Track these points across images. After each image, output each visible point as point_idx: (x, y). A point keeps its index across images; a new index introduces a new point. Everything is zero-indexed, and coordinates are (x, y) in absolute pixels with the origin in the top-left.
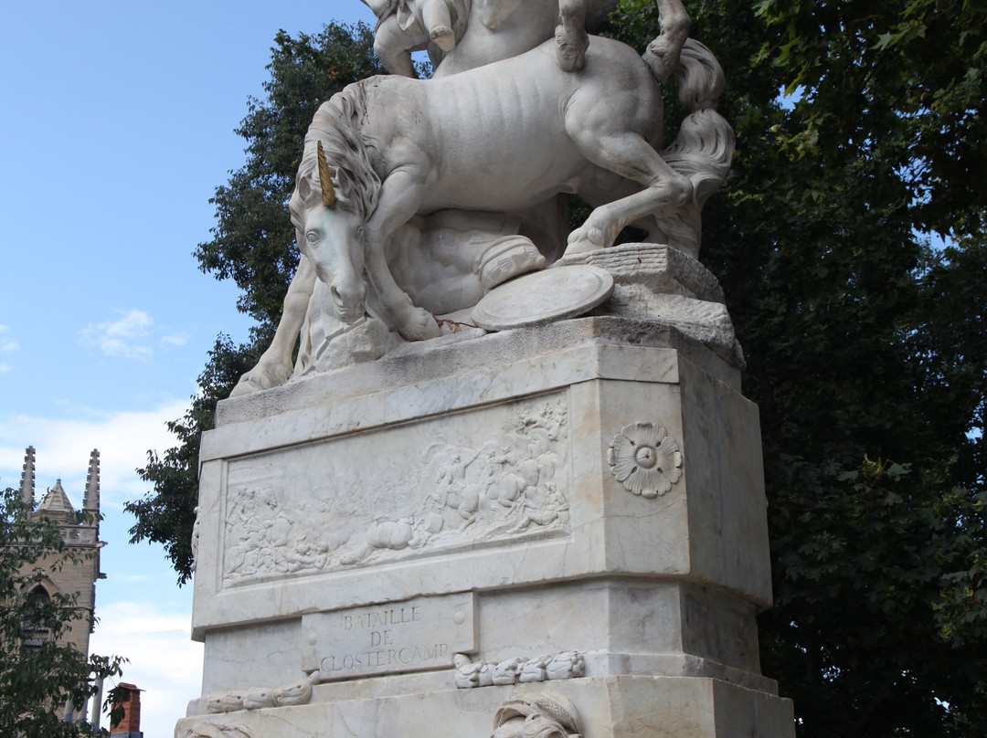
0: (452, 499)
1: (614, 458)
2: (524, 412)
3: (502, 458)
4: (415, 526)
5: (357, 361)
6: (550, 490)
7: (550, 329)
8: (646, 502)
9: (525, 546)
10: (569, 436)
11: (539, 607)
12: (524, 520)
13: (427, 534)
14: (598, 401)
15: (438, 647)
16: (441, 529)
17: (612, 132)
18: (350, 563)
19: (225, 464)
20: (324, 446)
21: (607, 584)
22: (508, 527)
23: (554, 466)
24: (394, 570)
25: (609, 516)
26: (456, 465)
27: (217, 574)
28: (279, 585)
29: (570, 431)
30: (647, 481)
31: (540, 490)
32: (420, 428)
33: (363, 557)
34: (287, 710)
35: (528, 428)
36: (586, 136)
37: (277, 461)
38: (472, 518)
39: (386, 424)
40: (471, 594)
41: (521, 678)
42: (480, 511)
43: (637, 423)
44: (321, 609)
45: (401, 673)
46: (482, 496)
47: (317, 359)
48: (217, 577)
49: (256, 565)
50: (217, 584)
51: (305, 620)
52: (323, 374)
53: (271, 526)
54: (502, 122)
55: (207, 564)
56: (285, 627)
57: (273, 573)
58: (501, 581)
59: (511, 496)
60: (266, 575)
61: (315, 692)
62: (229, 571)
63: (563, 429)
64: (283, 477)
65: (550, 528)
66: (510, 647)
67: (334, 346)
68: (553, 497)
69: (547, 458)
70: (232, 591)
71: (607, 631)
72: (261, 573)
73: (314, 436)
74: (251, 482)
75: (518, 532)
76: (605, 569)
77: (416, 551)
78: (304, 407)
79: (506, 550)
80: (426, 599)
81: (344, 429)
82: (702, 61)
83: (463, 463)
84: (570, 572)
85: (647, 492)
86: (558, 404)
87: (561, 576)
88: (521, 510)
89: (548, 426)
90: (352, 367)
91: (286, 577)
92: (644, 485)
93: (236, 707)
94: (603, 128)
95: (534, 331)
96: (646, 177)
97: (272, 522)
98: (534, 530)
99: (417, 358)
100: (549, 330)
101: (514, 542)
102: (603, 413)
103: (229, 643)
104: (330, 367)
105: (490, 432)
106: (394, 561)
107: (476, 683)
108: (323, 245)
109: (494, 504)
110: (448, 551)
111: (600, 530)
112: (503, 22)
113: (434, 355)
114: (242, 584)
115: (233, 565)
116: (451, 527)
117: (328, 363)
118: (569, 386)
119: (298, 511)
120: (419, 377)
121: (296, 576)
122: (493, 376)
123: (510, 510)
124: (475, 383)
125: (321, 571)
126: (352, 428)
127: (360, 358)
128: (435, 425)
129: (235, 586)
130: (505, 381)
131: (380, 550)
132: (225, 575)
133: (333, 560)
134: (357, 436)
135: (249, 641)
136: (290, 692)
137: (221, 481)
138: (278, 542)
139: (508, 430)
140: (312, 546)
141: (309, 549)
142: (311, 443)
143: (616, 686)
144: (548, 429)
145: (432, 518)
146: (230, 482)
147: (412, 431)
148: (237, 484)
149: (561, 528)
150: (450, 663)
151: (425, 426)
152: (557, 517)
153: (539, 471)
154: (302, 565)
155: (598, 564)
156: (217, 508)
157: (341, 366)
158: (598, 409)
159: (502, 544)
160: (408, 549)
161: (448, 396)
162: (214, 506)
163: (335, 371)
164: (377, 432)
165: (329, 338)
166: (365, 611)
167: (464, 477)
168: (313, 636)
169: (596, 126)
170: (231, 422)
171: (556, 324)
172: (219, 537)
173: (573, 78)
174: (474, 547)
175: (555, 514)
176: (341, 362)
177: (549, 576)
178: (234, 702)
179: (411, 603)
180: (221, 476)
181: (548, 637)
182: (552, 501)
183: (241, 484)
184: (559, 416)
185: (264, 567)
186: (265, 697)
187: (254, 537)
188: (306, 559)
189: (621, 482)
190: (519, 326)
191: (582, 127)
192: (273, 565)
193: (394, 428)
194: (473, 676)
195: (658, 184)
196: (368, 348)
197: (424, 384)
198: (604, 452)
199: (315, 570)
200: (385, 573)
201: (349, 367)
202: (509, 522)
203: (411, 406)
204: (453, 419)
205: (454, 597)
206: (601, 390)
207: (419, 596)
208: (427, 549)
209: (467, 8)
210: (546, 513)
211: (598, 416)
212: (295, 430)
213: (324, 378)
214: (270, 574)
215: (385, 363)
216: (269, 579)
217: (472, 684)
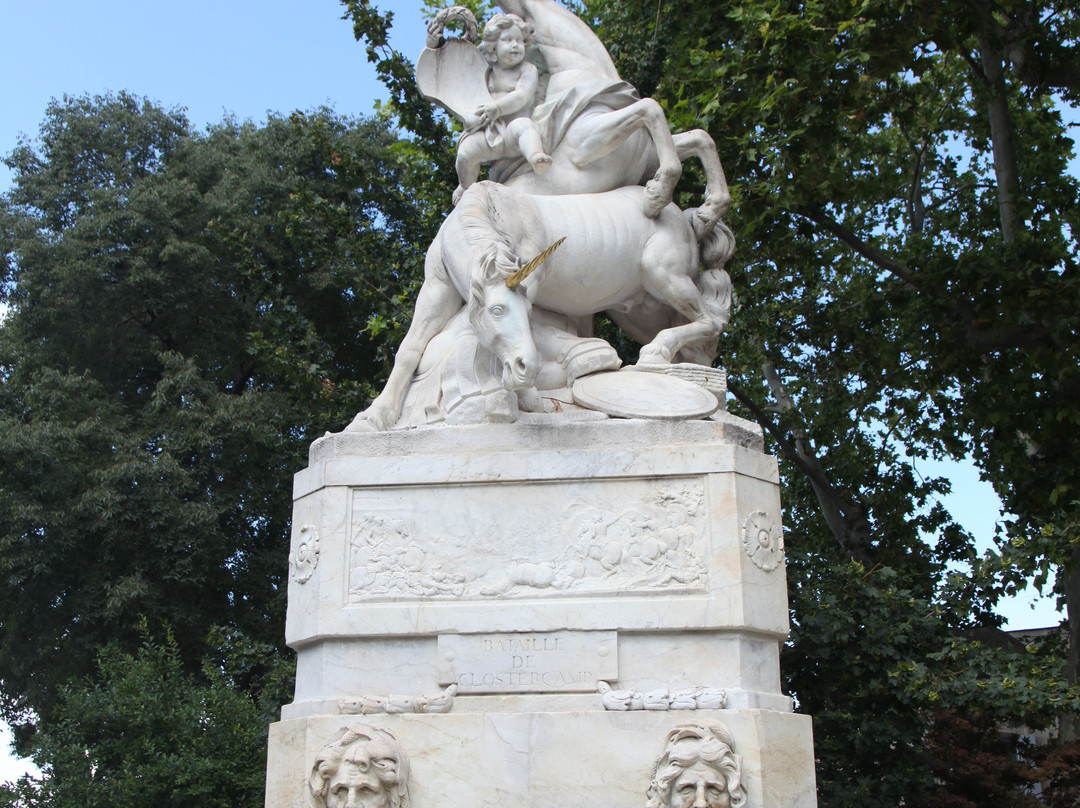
0: (595, 552)
1: (747, 537)
2: (662, 488)
3: (645, 524)
4: (557, 570)
5: (492, 421)
6: (691, 555)
7: (684, 425)
8: (764, 573)
9: (667, 598)
10: (707, 514)
11: (675, 648)
12: (667, 577)
13: (571, 579)
14: (734, 490)
15: (582, 674)
16: (583, 576)
17: (679, 273)
18: (491, 595)
19: (351, 491)
20: (460, 489)
21: (738, 636)
22: (650, 581)
23: (693, 536)
24: (539, 606)
25: (744, 582)
26: (598, 524)
27: (343, 588)
28: (414, 606)
29: (707, 510)
30: (765, 559)
31: (680, 554)
32: (560, 488)
33: (504, 591)
34: (434, 717)
35: (667, 502)
36: (660, 271)
37: (407, 496)
38: (614, 570)
39: (528, 480)
40: (616, 633)
41: (673, 706)
42: (622, 565)
43: (758, 511)
44: (461, 632)
45: (542, 693)
46: (625, 553)
47: (449, 413)
48: (343, 592)
49: (388, 585)
50: (343, 598)
51: (441, 638)
52: (455, 427)
53: (404, 553)
54: (602, 245)
55: (332, 578)
56: (415, 644)
57: (406, 595)
58: (647, 625)
59: (653, 556)
60: (398, 596)
61: (455, 704)
62: (356, 587)
63: (701, 508)
64: (414, 511)
65: (692, 586)
66: (648, 679)
67: (470, 405)
68: (693, 562)
69: (685, 530)
70: (361, 606)
71: (739, 673)
72: (393, 593)
73: (451, 480)
74: (379, 511)
75: (660, 586)
76: (743, 624)
77: (560, 592)
78: (433, 453)
79: (650, 600)
80: (569, 633)
81: (484, 478)
82: (725, 232)
83: (605, 523)
84: (711, 624)
85: (765, 566)
86: (695, 487)
87: (702, 626)
88: (662, 568)
89: (686, 503)
90: (486, 425)
91: (421, 600)
92: (763, 561)
93: (376, 710)
94: (674, 268)
95: (669, 425)
96: (695, 312)
97: (406, 549)
98: (674, 586)
99: (552, 428)
100: (682, 425)
101: (656, 594)
102: (738, 499)
103: (351, 651)
104: (462, 422)
105: (632, 501)
106: (537, 597)
107: (629, 707)
108: (506, 319)
109: (635, 561)
110: (593, 595)
111: (738, 592)
112: (589, 163)
113: (570, 429)
114: (372, 601)
115: (361, 583)
116: (593, 575)
117: (461, 418)
118: (707, 474)
119: (431, 543)
120: (554, 445)
121: (432, 600)
122: (635, 455)
123: (651, 567)
124: (618, 458)
125: (459, 598)
126: (492, 478)
127: (496, 419)
128: (575, 487)
129: (363, 601)
130: (647, 461)
131: (520, 587)
132: (351, 590)
133: (471, 590)
134: (495, 486)
135: (375, 652)
136: (436, 702)
137: (347, 506)
138: (413, 568)
139: (647, 501)
140: (448, 575)
141: (445, 578)
142: (447, 485)
143: (760, 718)
144: (687, 506)
145: (573, 565)
146: (355, 509)
147: (552, 489)
148: (362, 511)
149: (702, 587)
150: (595, 689)
151: (566, 487)
152: (698, 578)
153: (679, 538)
154: (439, 591)
155: (738, 620)
156: (342, 530)
157: (474, 422)
158: (734, 496)
159: (646, 594)
160: (550, 588)
161: (591, 465)
162: (338, 527)
163: (467, 426)
164: (515, 485)
165: (465, 397)
166: (506, 637)
167: (606, 534)
168: (450, 654)
169: (669, 265)
170: (351, 454)
171: (689, 421)
172: (345, 556)
173: (652, 223)
174: (618, 594)
175: (696, 575)
176: (474, 419)
177: (692, 625)
178: (374, 706)
179: (554, 635)
180: (347, 502)
181: (684, 674)
182: (693, 564)
183: (368, 511)
184: (696, 497)
185: (396, 589)
186: (408, 704)
187: (385, 562)
188: (441, 585)
189: (750, 556)
190: (655, 418)
191: (658, 264)
192: (407, 588)
193: (534, 484)
194: (628, 701)
195: (703, 321)
196: (507, 412)
197: (567, 452)
198: (740, 531)
199: (453, 597)
200: (529, 607)
201: (482, 424)
202: (651, 577)
203: (554, 468)
204: (593, 484)
205: (599, 634)
206: (737, 481)
207: (565, 629)
208: (570, 590)
209: (555, 144)
210: (687, 573)
211: (735, 501)
212: (431, 472)
213: (456, 430)
214: (402, 595)
215: (520, 428)
216: (402, 600)
217: (626, 707)
